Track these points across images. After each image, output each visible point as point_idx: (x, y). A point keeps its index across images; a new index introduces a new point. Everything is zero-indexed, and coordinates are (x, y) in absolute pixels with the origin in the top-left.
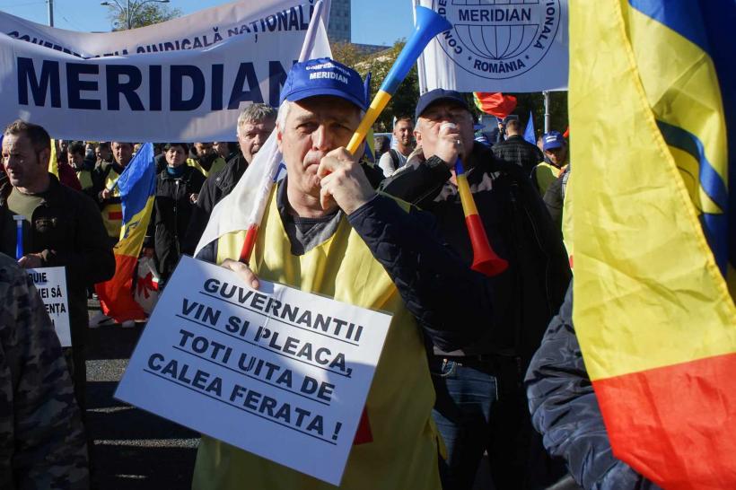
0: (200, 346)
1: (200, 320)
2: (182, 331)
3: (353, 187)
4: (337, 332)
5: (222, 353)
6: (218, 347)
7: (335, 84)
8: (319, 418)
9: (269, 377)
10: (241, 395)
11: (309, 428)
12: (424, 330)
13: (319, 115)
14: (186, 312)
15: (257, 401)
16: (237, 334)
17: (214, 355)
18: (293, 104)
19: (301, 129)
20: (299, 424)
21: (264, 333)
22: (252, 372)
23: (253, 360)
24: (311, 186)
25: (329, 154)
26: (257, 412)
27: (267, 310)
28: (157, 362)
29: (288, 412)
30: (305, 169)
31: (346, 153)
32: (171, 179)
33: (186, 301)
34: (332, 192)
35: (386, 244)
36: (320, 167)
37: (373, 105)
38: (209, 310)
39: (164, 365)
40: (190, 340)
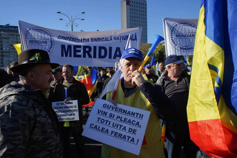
0: (103, 121)
1: (102, 115)
2: (98, 118)
3: (140, 80)
4: (137, 116)
5: (108, 123)
6: (107, 121)
7: (135, 54)
8: (133, 138)
9: (120, 128)
10: (113, 133)
11: (131, 141)
12: (159, 116)
13: (131, 62)
14: (99, 113)
15: (117, 135)
16: (112, 118)
17: (106, 123)
18: (125, 59)
19: (127, 66)
20: (128, 140)
21: (118, 117)
22: (116, 127)
23: (116, 124)
24: (129, 80)
25: (134, 72)
26: (117, 137)
27: (119, 111)
28: (92, 126)
29: (125, 137)
30: (128, 76)
31: (138, 71)
32: (101, 78)
33: (98, 110)
34: (135, 81)
35: (149, 94)
36: (132, 75)
37: (145, 59)
38: (105, 112)
39: (94, 126)
40: (100, 120)
